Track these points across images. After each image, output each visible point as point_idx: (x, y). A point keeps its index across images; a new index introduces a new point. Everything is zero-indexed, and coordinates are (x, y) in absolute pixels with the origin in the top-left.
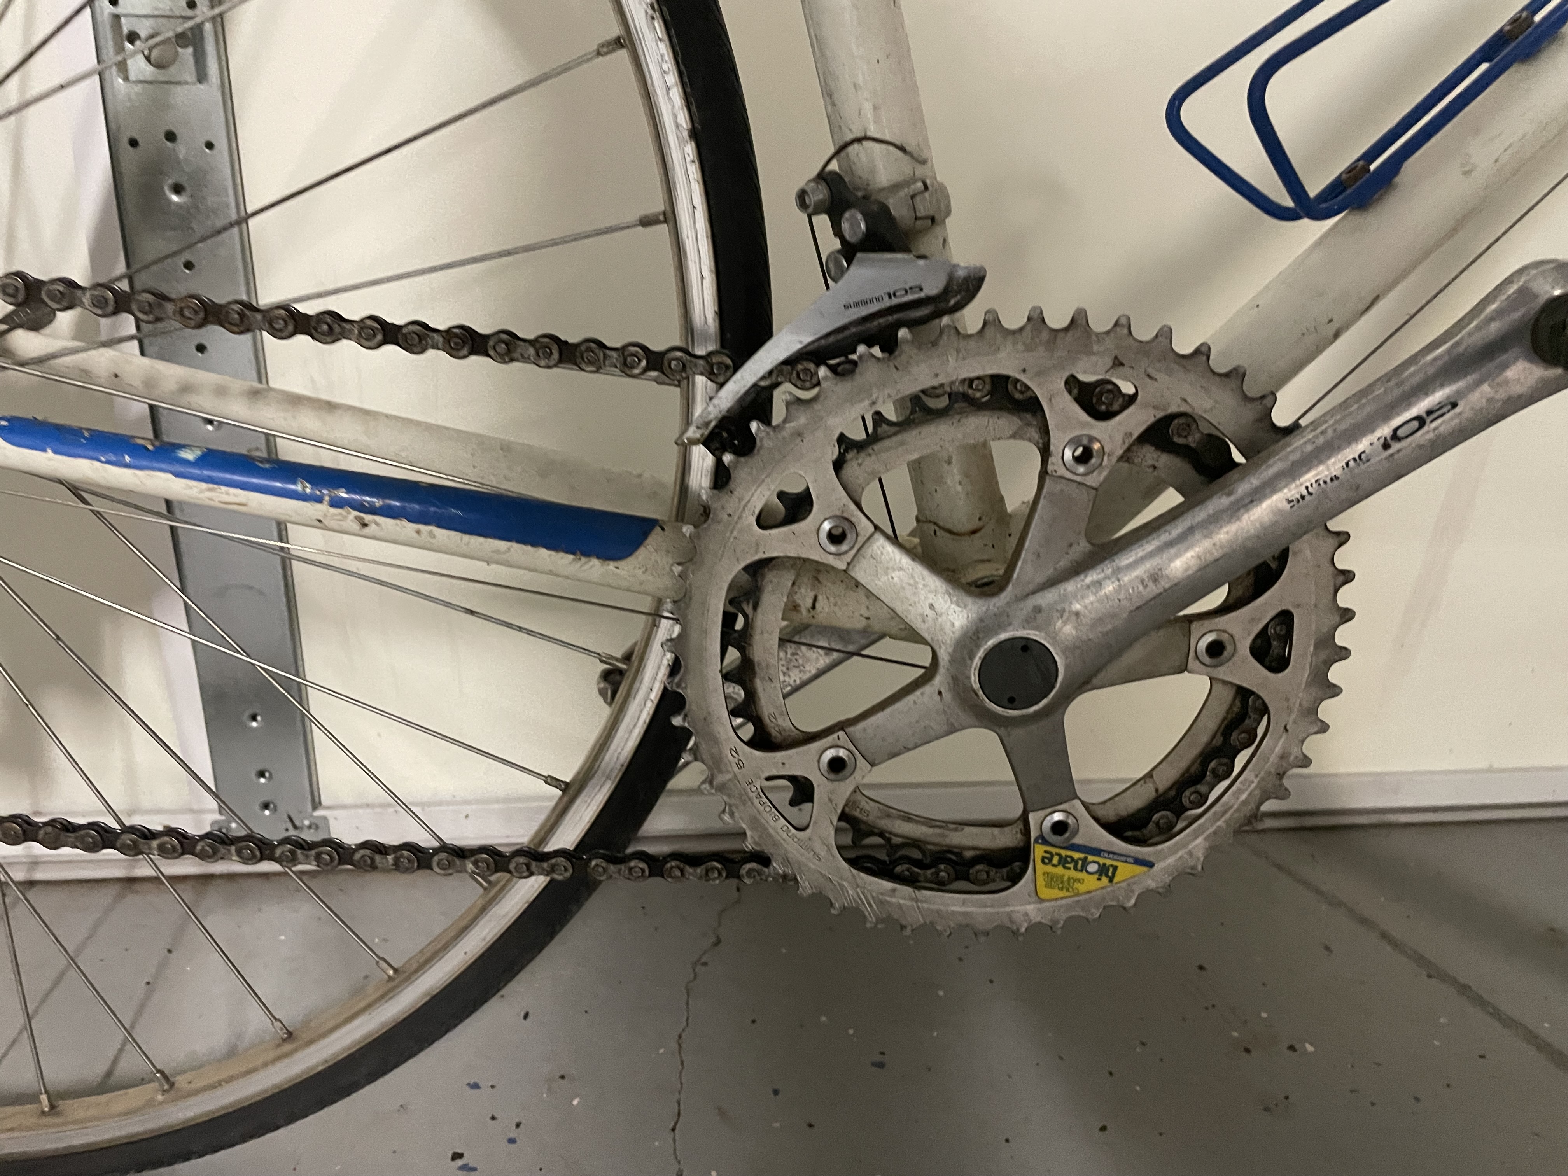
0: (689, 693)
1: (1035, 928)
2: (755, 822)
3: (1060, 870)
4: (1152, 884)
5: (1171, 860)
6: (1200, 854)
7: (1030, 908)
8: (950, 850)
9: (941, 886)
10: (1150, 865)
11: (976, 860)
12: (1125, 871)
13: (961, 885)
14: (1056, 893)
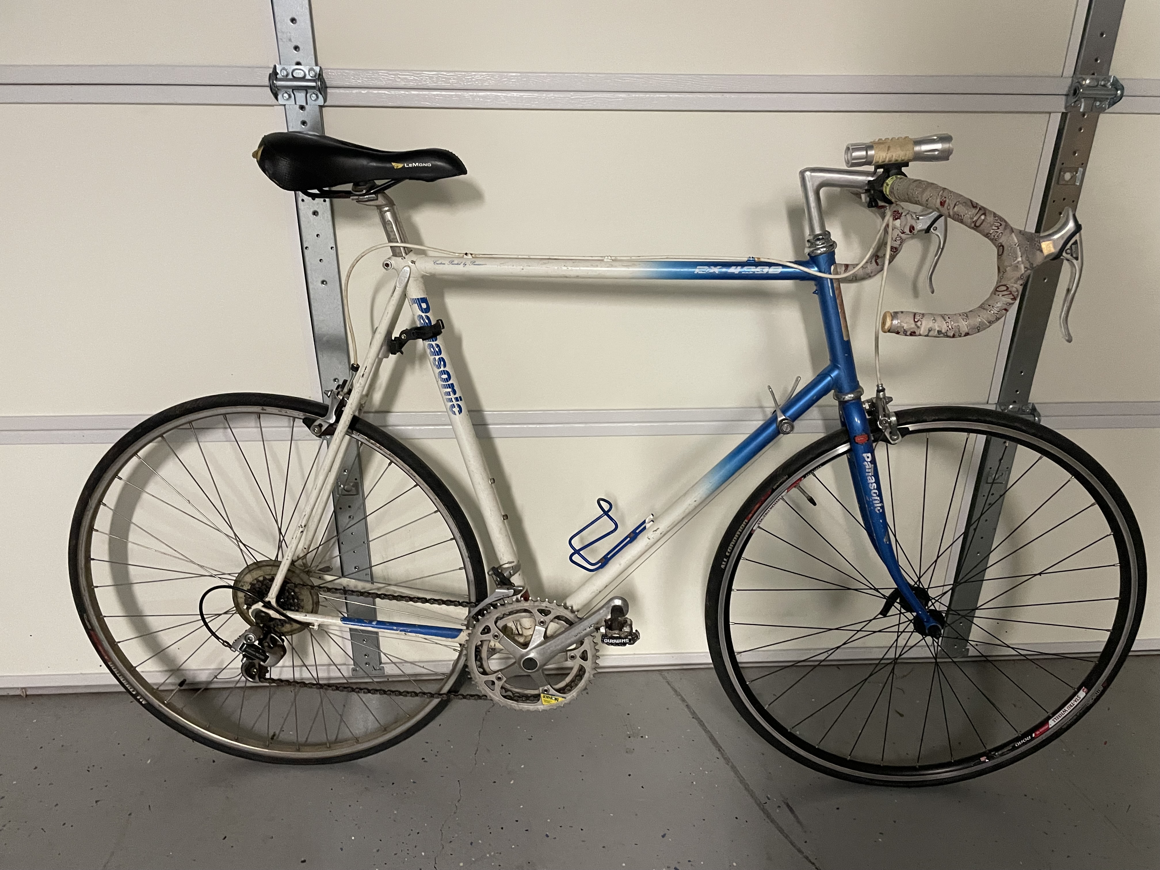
0: (469, 664)
1: (543, 710)
2: (483, 689)
3: (547, 699)
4: (566, 702)
5: (569, 697)
6: (575, 696)
7: (542, 706)
8: (525, 694)
9: (523, 701)
10: (565, 698)
11: (531, 696)
12: (560, 699)
13: (528, 701)
14: (546, 704)
